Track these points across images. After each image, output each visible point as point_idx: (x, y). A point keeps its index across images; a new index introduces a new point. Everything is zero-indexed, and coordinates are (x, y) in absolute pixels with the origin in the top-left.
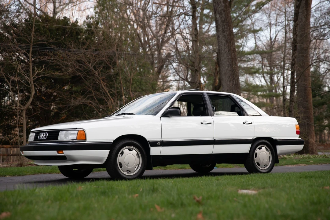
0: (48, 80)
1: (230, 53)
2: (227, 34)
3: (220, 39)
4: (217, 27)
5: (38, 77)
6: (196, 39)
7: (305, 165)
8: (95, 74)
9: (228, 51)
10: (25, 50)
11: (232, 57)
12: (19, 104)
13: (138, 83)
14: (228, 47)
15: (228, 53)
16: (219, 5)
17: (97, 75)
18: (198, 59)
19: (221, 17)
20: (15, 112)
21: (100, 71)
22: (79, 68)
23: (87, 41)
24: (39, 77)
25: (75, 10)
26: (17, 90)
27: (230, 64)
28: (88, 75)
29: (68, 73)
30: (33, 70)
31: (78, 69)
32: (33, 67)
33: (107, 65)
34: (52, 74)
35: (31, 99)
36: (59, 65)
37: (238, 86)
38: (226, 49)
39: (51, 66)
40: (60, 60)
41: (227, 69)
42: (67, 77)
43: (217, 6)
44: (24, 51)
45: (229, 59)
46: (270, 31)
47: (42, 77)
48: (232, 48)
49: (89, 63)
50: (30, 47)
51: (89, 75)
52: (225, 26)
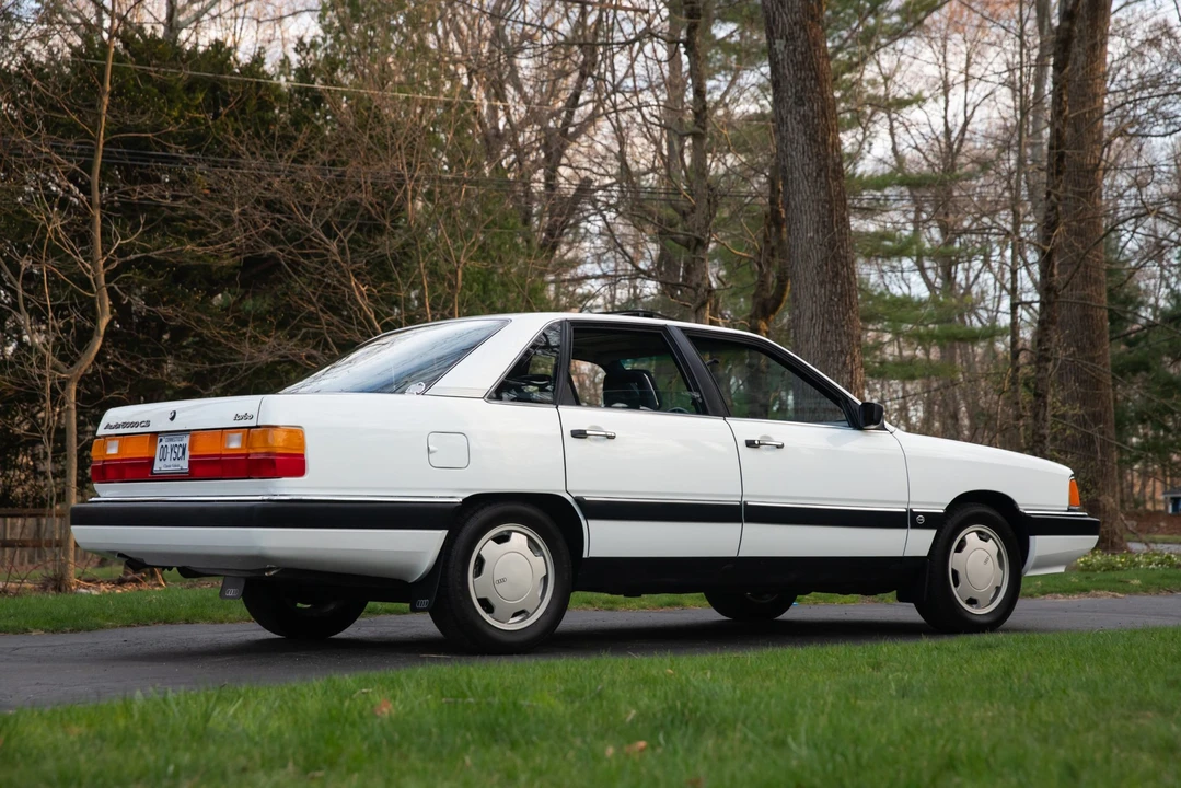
0: (160, 272)
1: (823, 180)
2: (812, 110)
3: (787, 131)
4: (776, 83)
5: (122, 260)
6: (697, 129)
7: (1114, 596)
8: (328, 250)
9: (815, 174)
10: (77, 161)
11: (828, 194)
12: (51, 358)
13: (475, 286)
14: (815, 160)
15: (816, 181)
16: (783, 7)
17: (334, 255)
18: (705, 201)
19: (791, 48)
20: (38, 387)
21: (346, 241)
22: (273, 229)
23: (301, 132)
24: (128, 258)
25: (243, 18)
26: (45, 307)
27: (824, 222)
28: (300, 254)
29: (233, 245)
30: (105, 233)
31: (267, 234)
32: (103, 220)
33: (370, 218)
34: (174, 249)
35: (97, 344)
36: (197, 218)
37: (851, 303)
38: (808, 165)
39: (168, 221)
40: (199, 199)
41: (812, 238)
42: (225, 263)
43: (777, 9)
44: (74, 166)
45: (818, 201)
46: (943, 105)
47: (137, 260)
48: (830, 162)
49: (307, 210)
50: (93, 151)
51: (307, 256)
52: (807, 84)
